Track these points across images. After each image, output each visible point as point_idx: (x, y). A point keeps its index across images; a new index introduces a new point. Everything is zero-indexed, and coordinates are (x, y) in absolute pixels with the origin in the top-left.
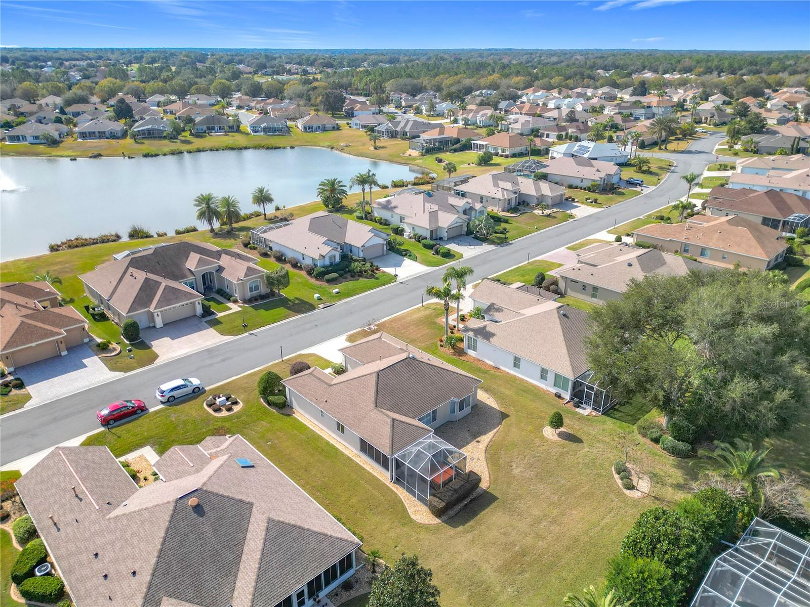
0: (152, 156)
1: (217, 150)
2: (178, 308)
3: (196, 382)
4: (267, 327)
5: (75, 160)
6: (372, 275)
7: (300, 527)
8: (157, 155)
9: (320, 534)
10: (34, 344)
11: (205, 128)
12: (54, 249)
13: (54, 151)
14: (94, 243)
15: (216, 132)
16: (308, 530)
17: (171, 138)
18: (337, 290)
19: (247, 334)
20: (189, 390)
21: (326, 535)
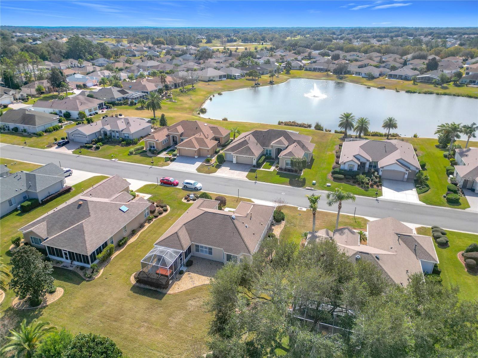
0: (411, 92)
1: (458, 96)
2: (245, 158)
3: (199, 185)
4: (267, 183)
5: (370, 88)
6: (368, 187)
7: (84, 233)
8: (415, 92)
9: (85, 240)
10: (187, 148)
11: (468, 81)
12: (280, 123)
13: (370, 83)
14: (296, 126)
15: (475, 85)
16: (84, 236)
17: (438, 84)
18: (330, 184)
19: (254, 181)
20: (193, 187)
21: (85, 242)
